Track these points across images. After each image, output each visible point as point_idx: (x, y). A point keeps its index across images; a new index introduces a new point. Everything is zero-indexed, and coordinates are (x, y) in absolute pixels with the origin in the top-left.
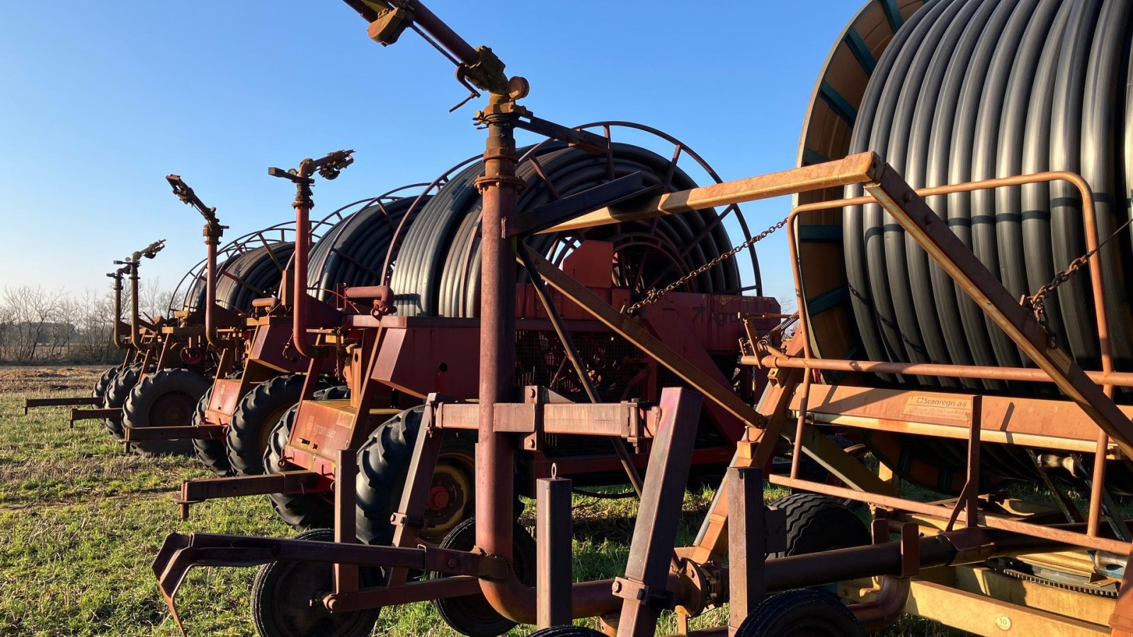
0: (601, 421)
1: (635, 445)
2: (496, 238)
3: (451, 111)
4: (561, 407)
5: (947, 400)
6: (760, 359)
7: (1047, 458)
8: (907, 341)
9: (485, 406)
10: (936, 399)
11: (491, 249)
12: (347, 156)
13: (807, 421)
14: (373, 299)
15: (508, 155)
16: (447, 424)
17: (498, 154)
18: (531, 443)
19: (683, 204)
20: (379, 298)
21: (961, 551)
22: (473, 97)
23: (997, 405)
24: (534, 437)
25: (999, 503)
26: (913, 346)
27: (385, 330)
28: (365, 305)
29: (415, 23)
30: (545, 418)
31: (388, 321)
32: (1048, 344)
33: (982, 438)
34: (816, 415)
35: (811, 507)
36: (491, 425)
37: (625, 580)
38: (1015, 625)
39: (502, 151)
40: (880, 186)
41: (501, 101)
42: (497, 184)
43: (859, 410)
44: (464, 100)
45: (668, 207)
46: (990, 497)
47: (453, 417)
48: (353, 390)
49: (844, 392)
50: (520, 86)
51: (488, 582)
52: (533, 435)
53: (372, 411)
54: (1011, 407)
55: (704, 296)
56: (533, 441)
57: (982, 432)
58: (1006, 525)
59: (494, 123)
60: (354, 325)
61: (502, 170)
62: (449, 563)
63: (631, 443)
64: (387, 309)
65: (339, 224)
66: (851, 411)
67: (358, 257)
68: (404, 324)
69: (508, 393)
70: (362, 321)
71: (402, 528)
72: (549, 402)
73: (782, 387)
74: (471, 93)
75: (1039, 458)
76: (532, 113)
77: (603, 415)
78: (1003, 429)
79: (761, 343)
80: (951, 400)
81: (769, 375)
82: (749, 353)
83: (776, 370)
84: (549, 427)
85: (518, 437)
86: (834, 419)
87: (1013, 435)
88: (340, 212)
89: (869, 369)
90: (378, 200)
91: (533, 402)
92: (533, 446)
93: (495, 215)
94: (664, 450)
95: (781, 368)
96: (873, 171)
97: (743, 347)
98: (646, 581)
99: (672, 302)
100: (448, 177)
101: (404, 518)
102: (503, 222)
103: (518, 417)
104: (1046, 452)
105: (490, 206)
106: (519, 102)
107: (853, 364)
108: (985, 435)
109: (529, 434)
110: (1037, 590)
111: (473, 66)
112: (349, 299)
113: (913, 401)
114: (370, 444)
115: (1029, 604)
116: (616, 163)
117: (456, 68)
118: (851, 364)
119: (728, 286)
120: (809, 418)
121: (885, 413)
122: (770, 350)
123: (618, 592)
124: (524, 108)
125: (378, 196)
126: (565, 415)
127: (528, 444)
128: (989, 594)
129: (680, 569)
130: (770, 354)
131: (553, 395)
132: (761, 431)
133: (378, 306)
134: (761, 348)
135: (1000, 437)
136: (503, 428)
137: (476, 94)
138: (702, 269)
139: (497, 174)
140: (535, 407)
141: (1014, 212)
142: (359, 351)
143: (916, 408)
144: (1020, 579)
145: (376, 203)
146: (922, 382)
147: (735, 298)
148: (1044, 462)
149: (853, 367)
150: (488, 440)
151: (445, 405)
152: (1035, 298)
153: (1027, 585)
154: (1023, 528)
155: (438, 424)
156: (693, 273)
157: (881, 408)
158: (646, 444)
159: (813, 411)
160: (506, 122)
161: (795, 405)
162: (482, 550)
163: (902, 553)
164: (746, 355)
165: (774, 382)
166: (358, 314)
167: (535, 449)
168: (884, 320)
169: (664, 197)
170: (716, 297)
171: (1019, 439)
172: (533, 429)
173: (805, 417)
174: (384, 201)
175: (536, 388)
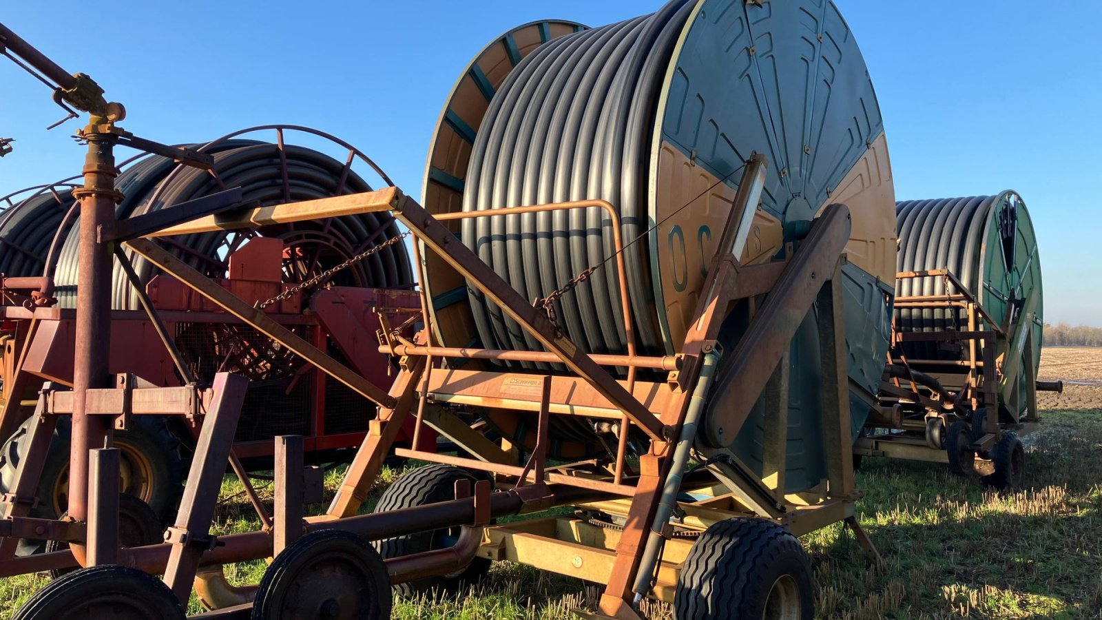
0: (172, 402)
1: (192, 420)
2: (92, 243)
3: (48, 129)
4: (145, 391)
5: (531, 380)
6: (393, 348)
7: (601, 426)
8: (510, 332)
9: (78, 392)
10: (523, 379)
11: (86, 253)
12: (6, 144)
13: (429, 401)
14: (30, 290)
15: (105, 169)
16: (57, 411)
17: (95, 169)
18: (120, 423)
19: (267, 218)
20: (38, 289)
21: (525, 502)
22: (71, 117)
23: (565, 383)
24: (123, 418)
25: (604, 467)
26: (515, 336)
27: (38, 321)
28: (23, 296)
29: (8, 50)
30: (133, 401)
31: (42, 312)
32: (555, 336)
33: (550, 411)
34: (436, 395)
35: (436, 476)
36: (84, 408)
37: (175, 529)
38: (585, 563)
39: (99, 167)
40: (402, 214)
41: (99, 123)
42: (93, 195)
43: (468, 390)
44: (63, 119)
45: (258, 219)
46: (597, 462)
47: (62, 404)
48: (5, 382)
49: (460, 375)
50: (117, 110)
51: (77, 546)
52: (121, 416)
53: (23, 403)
54: (575, 384)
55: (375, 290)
56: (121, 421)
57: (551, 405)
58: (563, 480)
59: (93, 141)
60: (7, 316)
61: (99, 184)
62: (37, 530)
63: (189, 419)
64: (46, 300)
65: (9, 210)
66: (463, 391)
67: (26, 247)
68: (57, 314)
69: (101, 379)
70: (16, 312)
71: (12, 506)
72: (137, 388)
73: (411, 372)
74: (69, 113)
75: (596, 425)
76: (132, 134)
77: (174, 398)
78: (567, 403)
79: (393, 334)
80: (534, 380)
81: (400, 362)
82: (386, 343)
83: (406, 358)
84: (136, 409)
85: (110, 418)
86: (450, 398)
87: (574, 407)
88: (10, 198)
89: (474, 355)
90: (52, 187)
91: (122, 387)
92: (121, 426)
93: (91, 222)
94: (212, 423)
95: (410, 356)
96: (396, 202)
97: (380, 338)
98: (188, 528)
99: (343, 296)
100: (120, 169)
101: (13, 498)
102: (99, 229)
103: (109, 401)
104: (601, 420)
105: (87, 215)
106: (117, 124)
107: (463, 352)
108: (554, 408)
109: (119, 415)
110: (613, 534)
111: (70, 91)
112: (7, 290)
113: (509, 381)
114: (18, 436)
115: (607, 547)
116: (289, 164)
117: (53, 91)
118: (461, 351)
119: (401, 281)
120: (430, 398)
121: (487, 392)
122: (401, 340)
123: (168, 538)
124: (121, 129)
125: (52, 183)
126: (147, 398)
127: (118, 424)
128: (580, 541)
129: (270, 527)
130: (401, 344)
131: (140, 381)
132: (390, 410)
133: (36, 297)
134: (394, 338)
135: (565, 409)
136: (94, 411)
137: (74, 115)
138: (336, 269)
139: (93, 187)
140: (124, 392)
141: (582, 229)
142: (12, 343)
143: (509, 388)
144: (602, 527)
145: (49, 191)
146: (524, 366)
147: (406, 293)
148: (599, 429)
149: (462, 354)
150: (80, 422)
151: (56, 393)
152: (547, 300)
153: (607, 531)
154: (574, 481)
155: (50, 411)
156: (327, 273)
157: (484, 388)
158: (200, 418)
159: (434, 392)
160: (105, 141)
161: (420, 388)
162: (72, 518)
163: (475, 506)
164: (382, 344)
165: (405, 369)
166: (13, 305)
167: (123, 428)
168: (493, 314)
169: (257, 210)
170: (386, 292)
171: (579, 411)
172: (121, 412)
173: (426, 399)
174: (57, 188)
175: (125, 375)
